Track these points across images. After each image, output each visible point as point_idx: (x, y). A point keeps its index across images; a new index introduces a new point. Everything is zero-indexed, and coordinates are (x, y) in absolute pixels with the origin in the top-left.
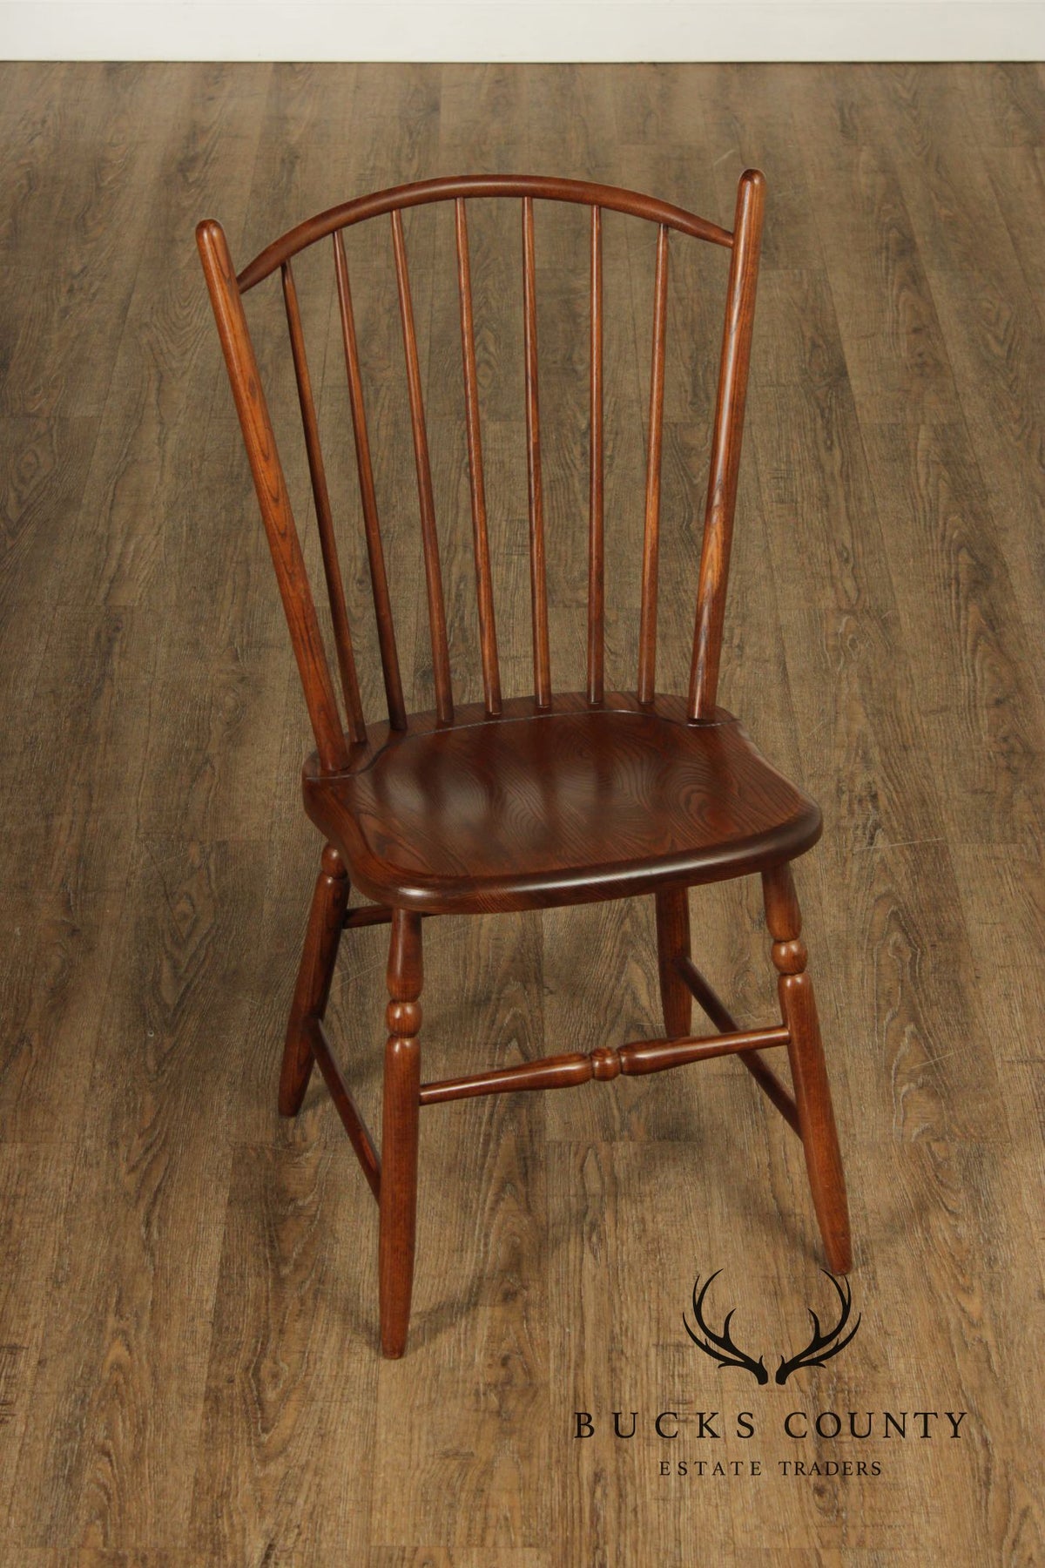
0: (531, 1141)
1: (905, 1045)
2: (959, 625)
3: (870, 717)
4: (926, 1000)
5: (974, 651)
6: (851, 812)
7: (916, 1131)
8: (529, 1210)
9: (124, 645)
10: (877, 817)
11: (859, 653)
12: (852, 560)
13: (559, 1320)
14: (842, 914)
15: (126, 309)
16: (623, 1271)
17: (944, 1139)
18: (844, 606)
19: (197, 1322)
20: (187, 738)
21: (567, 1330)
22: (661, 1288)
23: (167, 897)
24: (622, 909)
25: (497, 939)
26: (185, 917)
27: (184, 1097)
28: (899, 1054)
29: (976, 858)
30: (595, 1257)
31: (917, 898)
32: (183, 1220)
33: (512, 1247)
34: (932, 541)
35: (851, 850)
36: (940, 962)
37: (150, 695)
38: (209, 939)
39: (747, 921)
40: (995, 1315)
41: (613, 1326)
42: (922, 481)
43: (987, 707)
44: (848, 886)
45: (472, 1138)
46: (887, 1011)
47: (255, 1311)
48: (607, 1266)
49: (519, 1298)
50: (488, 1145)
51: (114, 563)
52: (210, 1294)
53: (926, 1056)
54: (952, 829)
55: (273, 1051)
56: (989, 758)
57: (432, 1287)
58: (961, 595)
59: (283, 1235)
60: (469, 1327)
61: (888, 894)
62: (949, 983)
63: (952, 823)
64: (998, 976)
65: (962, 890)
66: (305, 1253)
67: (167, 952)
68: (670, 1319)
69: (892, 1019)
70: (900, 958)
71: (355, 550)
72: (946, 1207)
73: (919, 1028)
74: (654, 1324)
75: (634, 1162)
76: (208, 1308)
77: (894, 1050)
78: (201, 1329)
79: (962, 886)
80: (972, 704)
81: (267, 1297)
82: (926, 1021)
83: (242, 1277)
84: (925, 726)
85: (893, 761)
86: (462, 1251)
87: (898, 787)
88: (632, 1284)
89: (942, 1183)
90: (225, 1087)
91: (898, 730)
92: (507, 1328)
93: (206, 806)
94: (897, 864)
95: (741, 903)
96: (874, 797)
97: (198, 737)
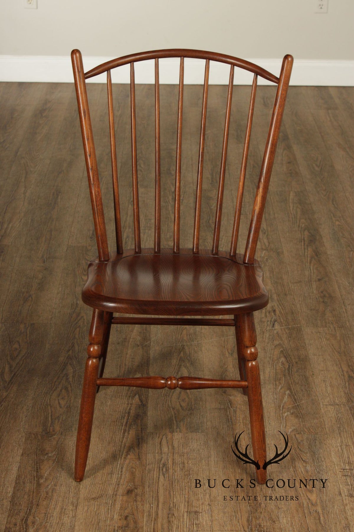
0: (142, 432)
1: (286, 399)
2: (305, 254)
3: (273, 284)
4: (294, 382)
5: (310, 263)
6: (266, 316)
7: (290, 430)
8: (139, 459)
9: (4, 257)
10: (276, 318)
11: (269, 263)
12: (266, 233)
13: (149, 501)
14: (262, 351)
15: (17, 153)
16: (175, 482)
17: (301, 433)
18: (264, 247)
19: (4, 501)
20: (23, 288)
21: (152, 505)
22: (190, 489)
23: (10, 343)
24: (180, 348)
25: (133, 359)
26: (16, 349)
27: (9, 414)
28: (284, 402)
29: (312, 332)
30: (164, 477)
31: (290, 346)
32: (3, 461)
33: (132, 472)
34: (295, 227)
35: (266, 329)
36: (299, 368)
37: (12, 274)
38: (24, 357)
39: (227, 353)
40: (322, 501)
41: (170, 504)
42: (291, 208)
43: (315, 281)
44: (264, 341)
45: (119, 431)
46: (279, 386)
47: (28, 497)
48: (169, 480)
49: (133, 492)
50: (125, 433)
51: (3, 231)
52: (10, 490)
53: (294, 402)
54: (303, 322)
55: (45, 398)
56: (316, 298)
57: (99, 488)
58: (305, 245)
59: (42, 467)
60: (113, 504)
61: (279, 344)
62: (302, 376)
63: (303, 320)
64: (321, 374)
65: (307, 343)
66: (50, 474)
67: (8, 362)
68: (193, 502)
69: (281, 389)
70: (284, 367)
71: (90, 227)
72: (302, 459)
73: (292, 393)
74: (186, 504)
75: (181, 441)
76: (9, 495)
77: (281, 400)
78: (6, 504)
79: (307, 342)
80: (310, 280)
81: (33, 491)
82: (294, 389)
83: (24, 483)
84: (293, 287)
85: (281, 299)
86: (112, 474)
87: (283, 308)
88: (178, 488)
89: (300, 449)
90: (25, 411)
91: (283, 288)
92: (128, 504)
93: (28, 311)
94: (283, 334)
95: (224, 347)
96: (274, 311)
97: (28, 288)
